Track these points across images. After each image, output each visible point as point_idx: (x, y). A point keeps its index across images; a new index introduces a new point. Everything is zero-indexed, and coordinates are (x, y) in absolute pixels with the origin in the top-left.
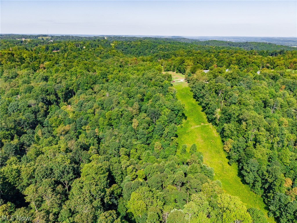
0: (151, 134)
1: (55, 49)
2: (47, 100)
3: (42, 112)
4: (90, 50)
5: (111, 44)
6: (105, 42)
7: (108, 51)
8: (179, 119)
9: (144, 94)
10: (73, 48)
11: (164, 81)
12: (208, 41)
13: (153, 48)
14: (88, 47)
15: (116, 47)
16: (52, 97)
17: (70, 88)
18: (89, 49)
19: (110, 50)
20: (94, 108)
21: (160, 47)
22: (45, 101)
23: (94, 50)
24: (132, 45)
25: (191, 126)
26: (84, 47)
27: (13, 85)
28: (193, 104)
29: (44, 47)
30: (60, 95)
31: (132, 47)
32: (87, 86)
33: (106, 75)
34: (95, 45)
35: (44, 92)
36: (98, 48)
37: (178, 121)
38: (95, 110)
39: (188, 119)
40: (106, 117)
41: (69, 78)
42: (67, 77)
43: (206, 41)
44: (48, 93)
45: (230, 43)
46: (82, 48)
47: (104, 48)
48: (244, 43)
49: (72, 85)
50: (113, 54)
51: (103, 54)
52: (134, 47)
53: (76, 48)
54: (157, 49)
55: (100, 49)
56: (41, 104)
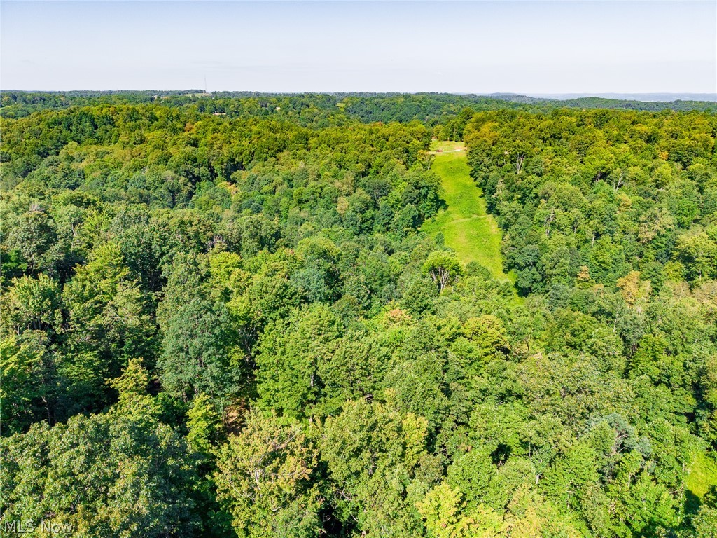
0: (369, 222)
1: (216, 110)
2: (194, 176)
3: (184, 192)
4: (290, 113)
5: (338, 105)
6: (324, 99)
7: (329, 117)
8: (429, 205)
9: (370, 164)
10: (254, 108)
11: (411, 140)
12: (578, 100)
13: (430, 112)
14: (286, 106)
15: (348, 110)
16: (204, 170)
17: (237, 159)
18: (287, 113)
19: (333, 115)
20: (274, 184)
21: (448, 109)
22: (191, 176)
23: (299, 113)
24: (383, 105)
25: (453, 220)
26: (278, 109)
27: (136, 154)
28: (465, 186)
29: (196, 106)
30: (217, 168)
31: (382, 110)
32: (267, 153)
33: (307, 140)
34: (302, 104)
35: (189, 162)
36: (306, 110)
37: (428, 210)
38: (275, 187)
39: (449, 209)
40: (294, 197)
41: (235, 142)
42: (232, 141)
43: (573, 100)
44: (196, 164)
45: (632, 104)
46: (273, 110)
47: (320, 110)
48: (671, 103)
49: (241, 154)
50: (338, 122)
51: (316, 121)
52: (389, 109)
53: (259, 109)
54: (442, 113)
55: (312, 112)
56: (182, 179)
